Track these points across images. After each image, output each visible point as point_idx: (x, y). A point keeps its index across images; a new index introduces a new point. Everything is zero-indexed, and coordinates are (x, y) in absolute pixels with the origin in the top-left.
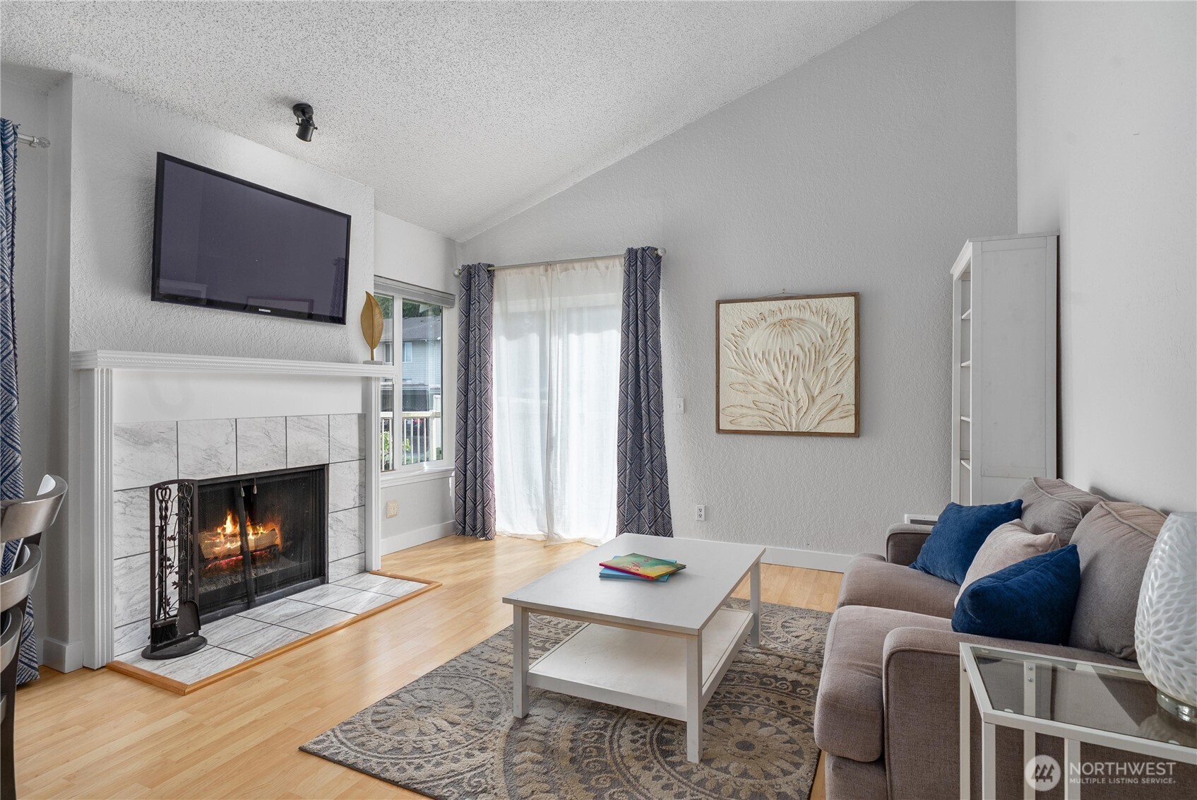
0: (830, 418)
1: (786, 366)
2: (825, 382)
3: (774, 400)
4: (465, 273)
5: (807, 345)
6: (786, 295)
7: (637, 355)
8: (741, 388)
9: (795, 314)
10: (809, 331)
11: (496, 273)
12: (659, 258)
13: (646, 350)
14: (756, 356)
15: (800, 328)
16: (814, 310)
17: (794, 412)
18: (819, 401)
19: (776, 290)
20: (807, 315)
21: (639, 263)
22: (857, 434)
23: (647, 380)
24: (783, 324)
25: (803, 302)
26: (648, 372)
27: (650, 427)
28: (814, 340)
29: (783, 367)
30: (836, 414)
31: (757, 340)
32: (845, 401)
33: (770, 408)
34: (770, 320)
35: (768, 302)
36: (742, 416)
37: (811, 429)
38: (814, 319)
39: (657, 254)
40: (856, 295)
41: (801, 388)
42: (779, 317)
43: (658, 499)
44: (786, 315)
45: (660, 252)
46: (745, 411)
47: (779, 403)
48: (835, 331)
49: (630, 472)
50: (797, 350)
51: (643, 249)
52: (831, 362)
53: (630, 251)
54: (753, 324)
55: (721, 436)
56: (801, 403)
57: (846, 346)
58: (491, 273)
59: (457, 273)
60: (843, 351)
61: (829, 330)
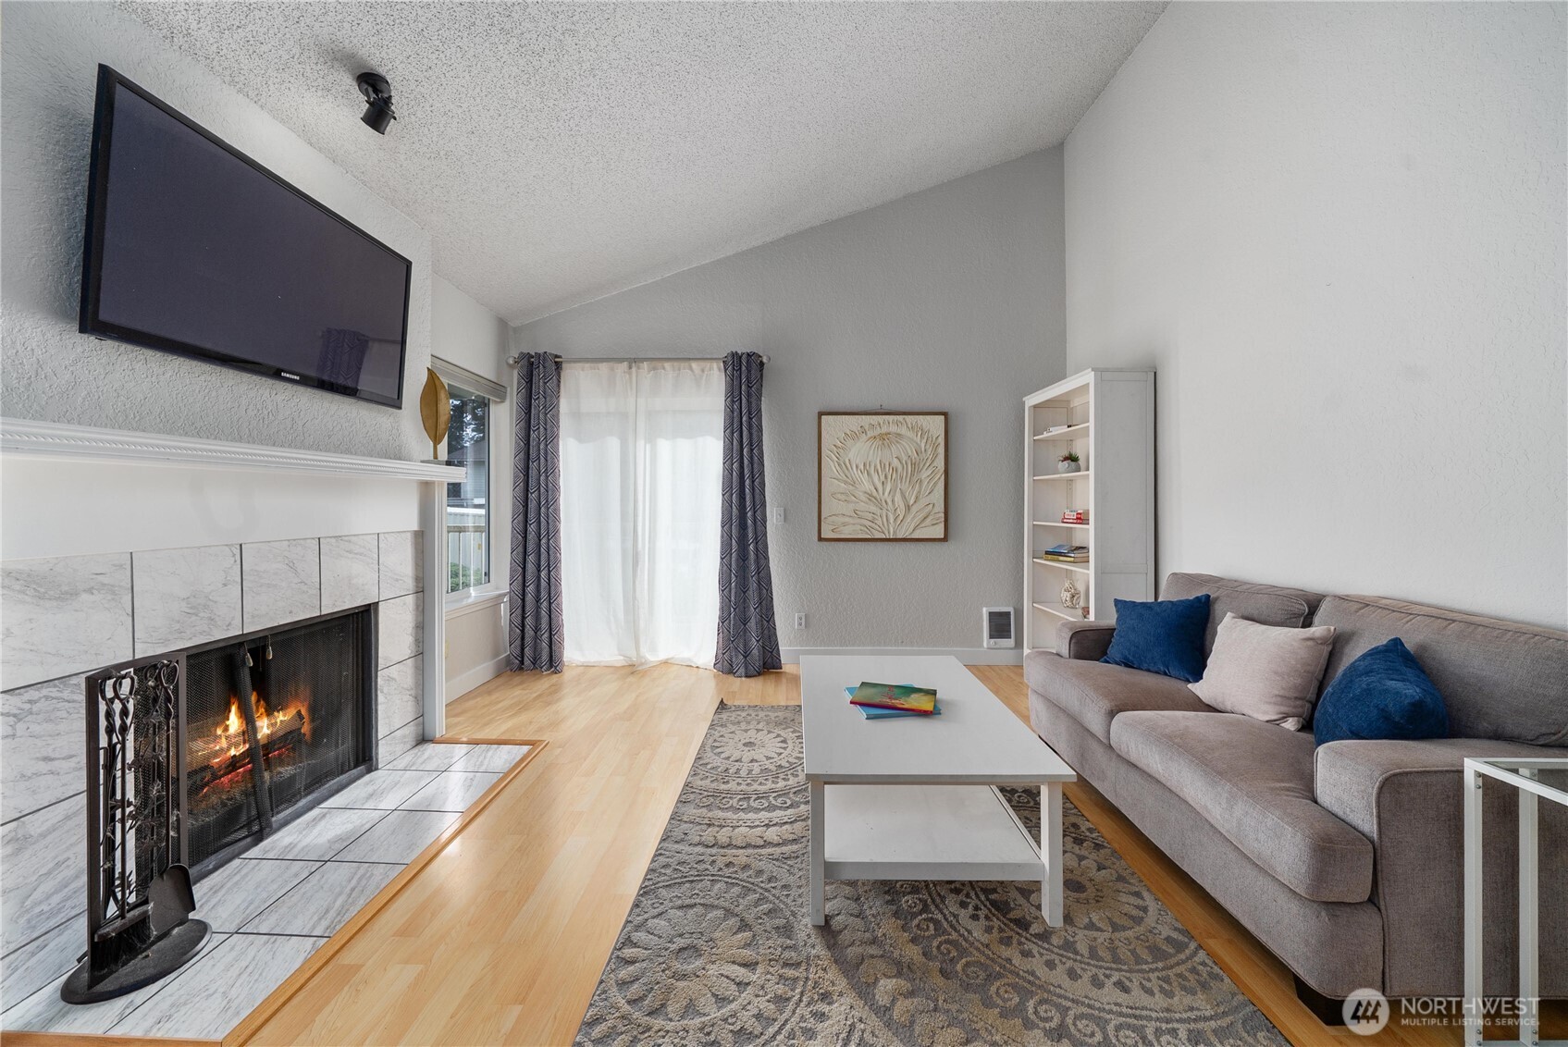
0: (923, 525)
1: (886, 477)
2: (919, 492)
3: (873, 508)
4: (525, 362)
5: (904, 458)
6: (882, 411)
7: (741, 466)
8: (843, 497)
9: (893, 429)
10: (907, 446)
11: (564, 365)
12: (762, 364)
13: (751, 457)
14: (857, 467)
15: (897, 442)
16: (910, 426)
17: (892, 520)
18: (914, 509)
19: (874, 405)
20: (903, 431)
21: (744, 368)
22: (945, 539)
23: (753, 489)
24: (883, 437)
25: (900, 418)
26: (753, 482)
27: (756, 538)
28: (910, 453)
29: (882, 478)
30: (928, 522)
31: (859, 452)
32: (936, 510)
33: (870, 516)
34: (870, 434)
35: (868, 417)
36: (845, 524)
37: (907, 535)
38: (910, 434)
39: (761, 362)
40: (945, 414)
41: (898, 498)
42: (878, 431)
43: (764, 611)
44: (884, 430)
45: (765, 360)
46: (847, 519)
47: (879, 512)
48: (928, 446)
49: (736, 585)
50: (896, 463)
51: (748, 354)
52: (925, 474)
53: (734, 355)
54: (854, 436)
55: (821, 543)
56: (898, 512)
57: (937, 460)
58: (558, 366)
59: (511, 361)
60: (935, 464)
61: (923, 445)
